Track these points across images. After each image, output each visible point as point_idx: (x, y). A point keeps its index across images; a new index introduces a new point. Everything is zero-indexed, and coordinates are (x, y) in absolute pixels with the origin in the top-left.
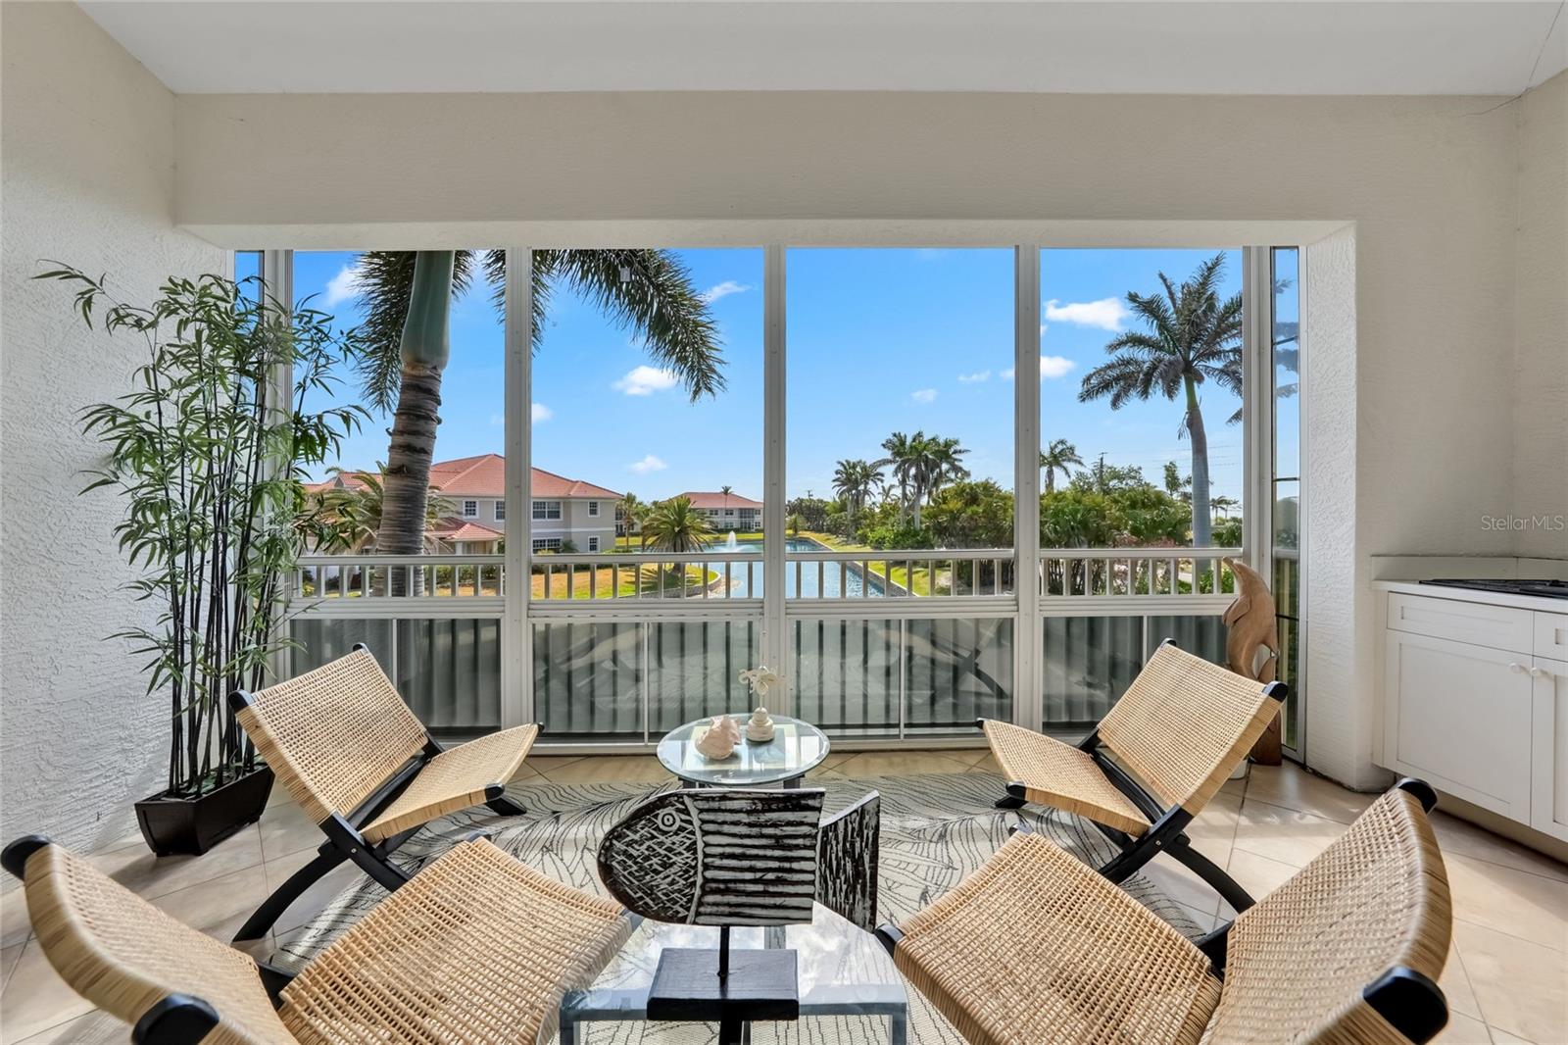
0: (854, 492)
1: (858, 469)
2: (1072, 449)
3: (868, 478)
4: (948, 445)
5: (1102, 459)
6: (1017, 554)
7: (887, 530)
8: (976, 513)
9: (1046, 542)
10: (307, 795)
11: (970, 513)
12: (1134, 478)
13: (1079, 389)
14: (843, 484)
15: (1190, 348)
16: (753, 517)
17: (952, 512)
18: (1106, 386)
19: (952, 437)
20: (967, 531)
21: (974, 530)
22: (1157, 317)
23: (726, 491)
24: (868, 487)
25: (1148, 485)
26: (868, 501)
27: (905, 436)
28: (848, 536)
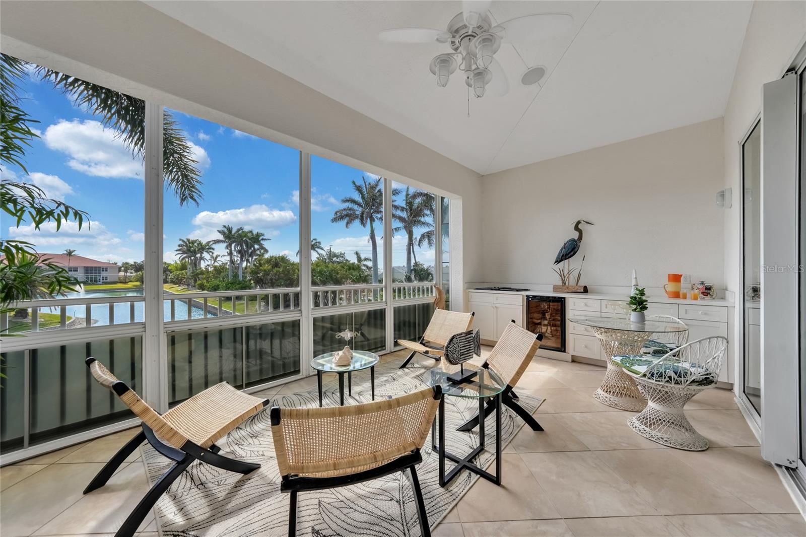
0: (192, 258)
1: (196, 244)
2: (320, 243)
3: (203, 250)
4: (258, 235)
5: (330, 248)
6: (301, 290)
7: (220, 281)
8: (279, 272)
9: (314, 283)
10: (173, 432)
11: (275, 272)
12: (342, 257)
13: (333, 216)
14: (184, 253)
15: (371, 209)
16: (100, 273)
17: (265, 271)
18: (342, 218)
19: (261, 231)
20: (274, 280)
21: (277, 280)
22: (361, 193)
23: (70, 253)
24: (203, 255)
25: (347, 260)
26: (203, 265)
27: (232, 228)
28: (188, 285)
